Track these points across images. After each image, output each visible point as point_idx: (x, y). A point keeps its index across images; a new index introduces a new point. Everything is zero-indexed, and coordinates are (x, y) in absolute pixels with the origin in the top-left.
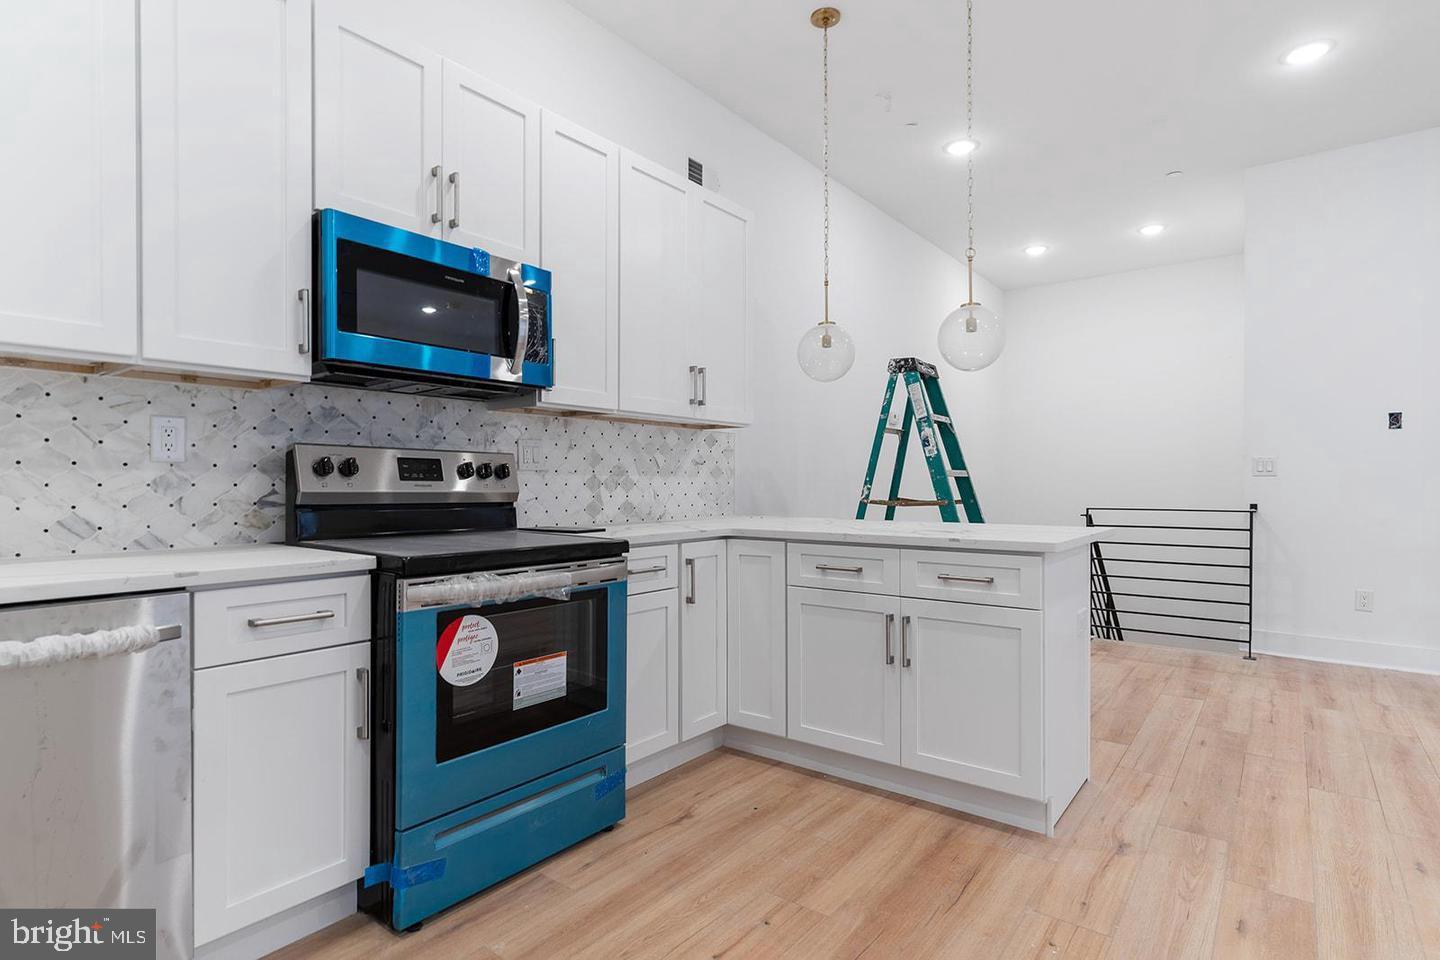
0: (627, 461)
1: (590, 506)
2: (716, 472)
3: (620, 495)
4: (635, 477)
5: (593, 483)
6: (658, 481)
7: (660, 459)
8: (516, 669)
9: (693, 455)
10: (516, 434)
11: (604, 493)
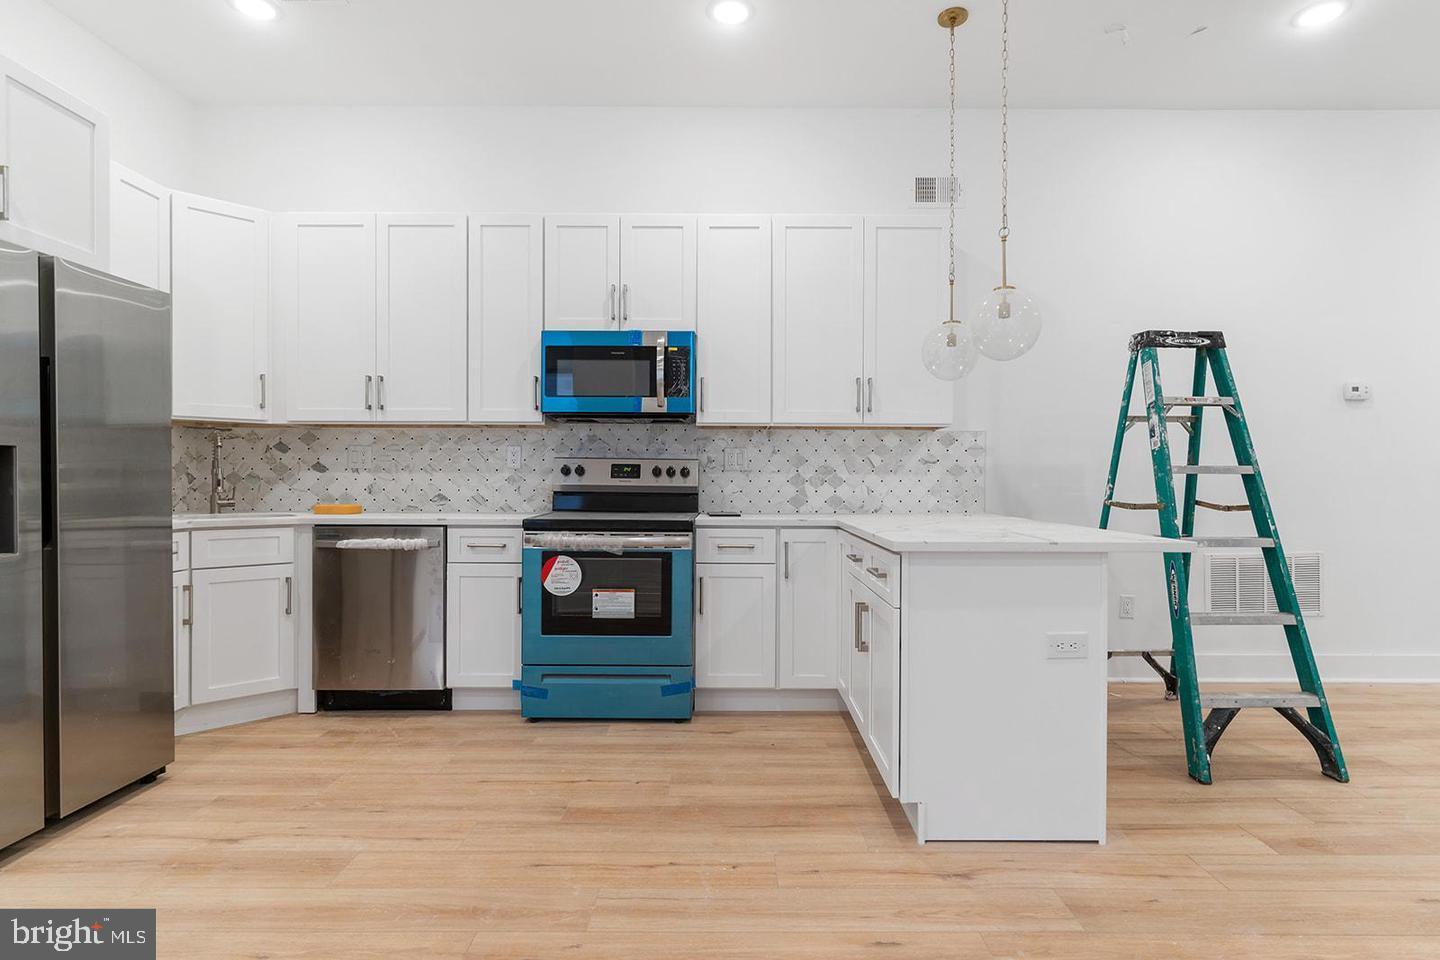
0: (835, 462)
1: (792, 498)
2: (956, 471)
3: (827, 491)
4: (844, 475)
5: (798, 480)
6: (872, 479)
7: (876, 459)
8: (594, 594)
9: (922, 453)
10: (723, 445)
11: (809, 489)
